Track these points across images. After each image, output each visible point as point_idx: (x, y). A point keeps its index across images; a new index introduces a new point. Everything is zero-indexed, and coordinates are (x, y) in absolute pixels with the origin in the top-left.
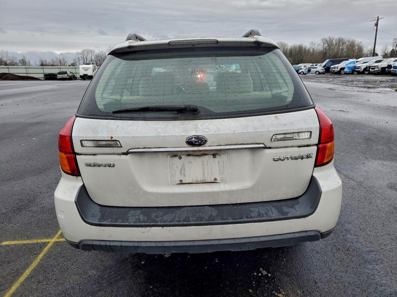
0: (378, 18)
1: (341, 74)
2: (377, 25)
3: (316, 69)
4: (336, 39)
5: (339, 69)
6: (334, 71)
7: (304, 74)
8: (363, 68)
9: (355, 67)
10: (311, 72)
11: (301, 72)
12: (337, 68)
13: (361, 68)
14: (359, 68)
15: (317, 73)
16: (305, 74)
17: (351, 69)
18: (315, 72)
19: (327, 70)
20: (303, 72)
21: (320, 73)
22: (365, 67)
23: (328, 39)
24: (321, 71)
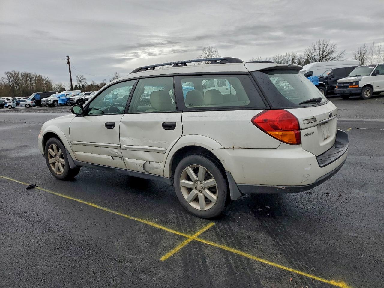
0: (68, 57)
1: (55, 106)
2: (68, 63)
3: (26, 102)
4: (22, 73)
5: (52, 102)
6: (46, 103)
7: (12, 107)
8: (76, 100)
9: (68, 99)
10: (20, 106)
11: (8, 105)
12: (50, 101)
13: (74, 100)
14: (72, 99)
15: (28, 106)
16: (14, 108)
17: (65, 101)
18: (25, 105)
19: (38, 103)
20: (11, 106)
21: (30, 106)
22: (78, 99)
23: (12, 73)
24: (32, 104)
